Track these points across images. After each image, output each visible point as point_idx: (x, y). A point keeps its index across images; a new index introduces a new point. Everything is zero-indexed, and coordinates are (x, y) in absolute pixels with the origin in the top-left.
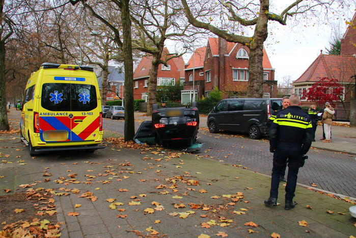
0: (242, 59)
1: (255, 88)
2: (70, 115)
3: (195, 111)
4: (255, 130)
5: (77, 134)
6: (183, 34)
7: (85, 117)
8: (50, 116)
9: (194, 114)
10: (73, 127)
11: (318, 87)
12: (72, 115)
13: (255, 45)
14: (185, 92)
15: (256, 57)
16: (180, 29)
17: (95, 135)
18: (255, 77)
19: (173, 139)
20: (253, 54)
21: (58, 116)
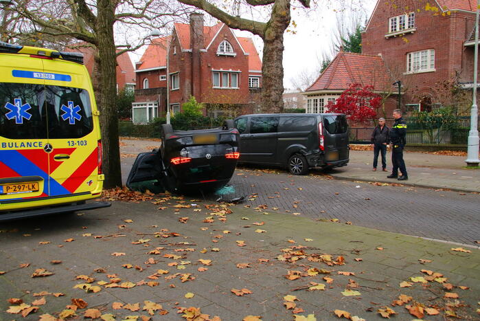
0: (225, 56)
1: (273, 98)
2: (46, 147)
3: (236, 134)
4: (299, 162)
5: (61, 182)
6: (141, 16)
7: (75, 149)
8: (7, 148)
9: (234, 139)
10: (52, 171)
11: (349, 96)
12: (51, 147)
13: (273, 34)
14: (138, 105)
15: (275, 53)
16: (134, 7)
17: (90, 183)
18: (273, 83)
19: (201, 182)
20: (270, 47)
21: (23, 148)
